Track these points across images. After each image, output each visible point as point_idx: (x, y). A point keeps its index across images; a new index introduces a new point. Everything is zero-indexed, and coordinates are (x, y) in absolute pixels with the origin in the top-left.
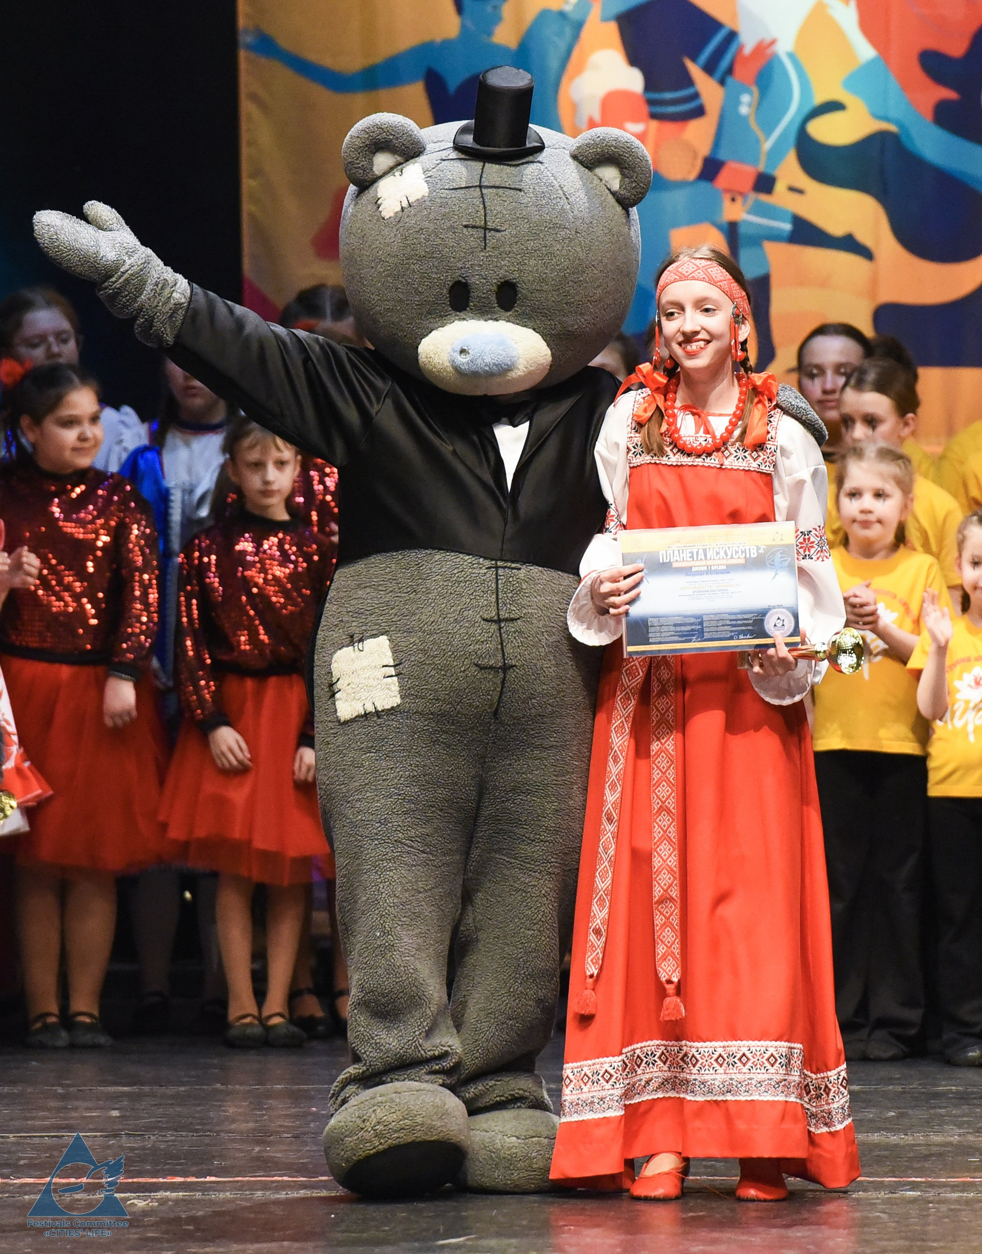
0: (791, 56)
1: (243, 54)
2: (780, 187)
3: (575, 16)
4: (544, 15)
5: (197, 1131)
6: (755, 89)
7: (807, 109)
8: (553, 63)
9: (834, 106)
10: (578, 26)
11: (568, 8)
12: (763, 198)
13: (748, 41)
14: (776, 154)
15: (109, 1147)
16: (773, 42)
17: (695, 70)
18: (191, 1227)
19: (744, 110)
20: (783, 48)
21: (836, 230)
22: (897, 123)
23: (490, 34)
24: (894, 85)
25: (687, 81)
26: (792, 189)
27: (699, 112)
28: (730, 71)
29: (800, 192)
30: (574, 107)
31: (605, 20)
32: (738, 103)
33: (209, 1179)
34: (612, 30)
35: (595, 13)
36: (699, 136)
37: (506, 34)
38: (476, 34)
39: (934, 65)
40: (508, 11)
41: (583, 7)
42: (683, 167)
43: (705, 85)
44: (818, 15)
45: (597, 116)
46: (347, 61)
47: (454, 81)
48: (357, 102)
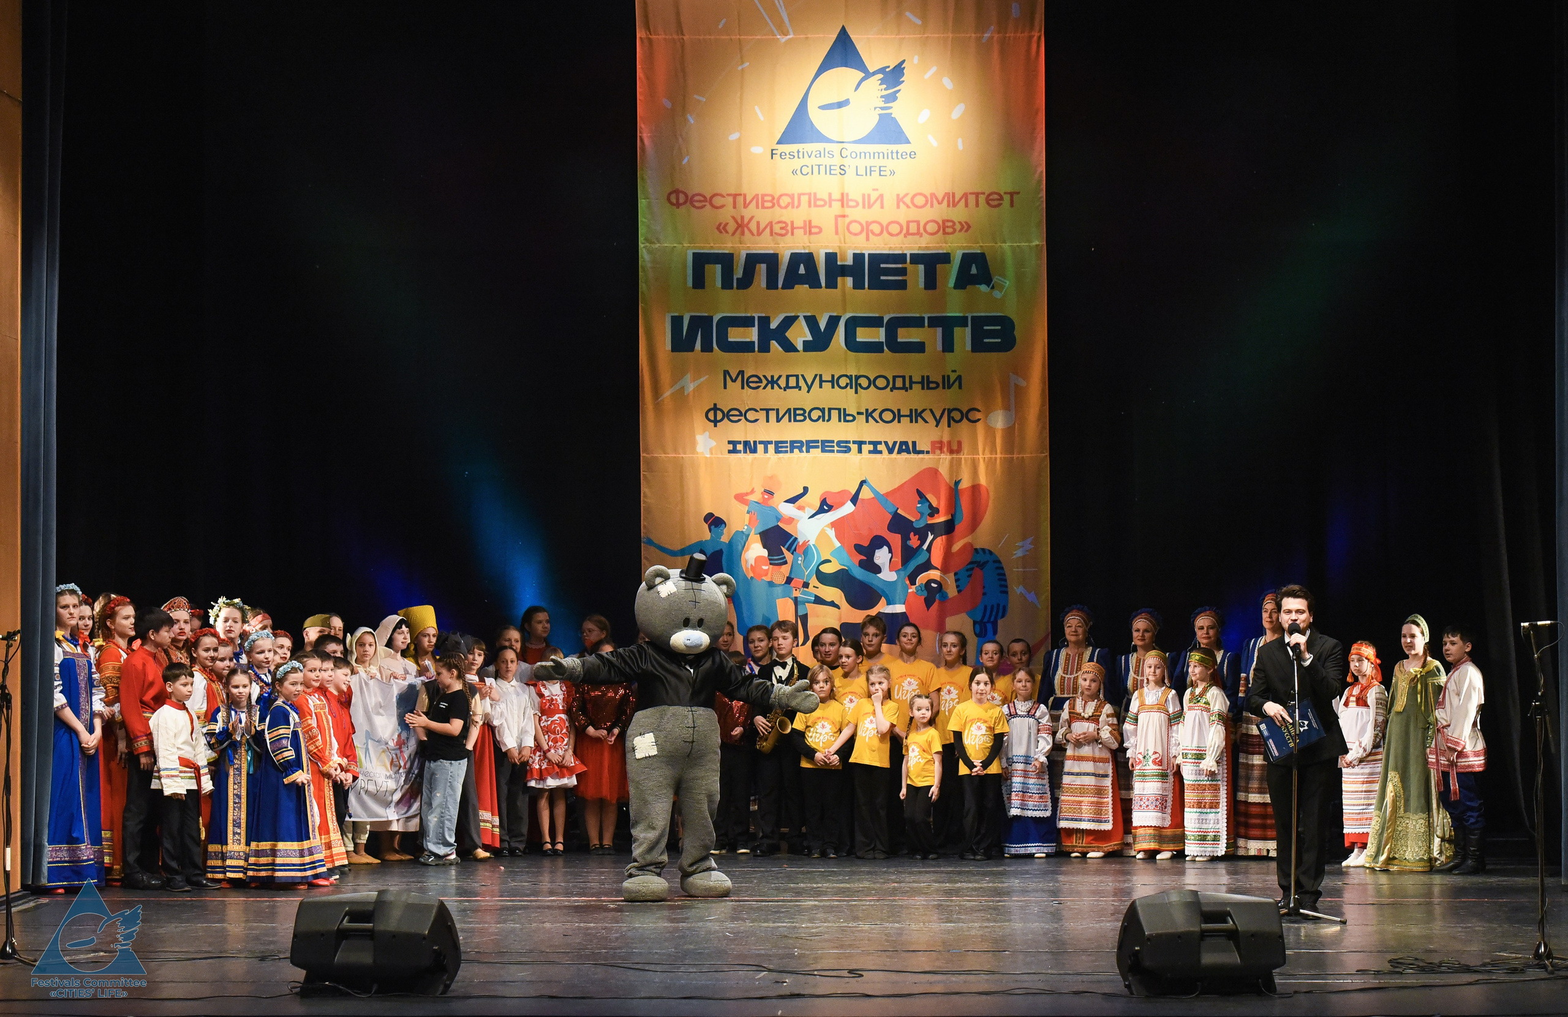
0: (814, 545)
2: (811, 586)
3: (747, 533)
4: (737, 531)
6: (803, 555)
7: (819, 562)
8: (740, 547)
9: (828, 561)
10: (748, 536)
11: (744, 529)
12: (806, 589)
13: (801, 541)
14: (809, 576)
15: (601, 888)
16: (808, 541)
17: (784, 549)
19: (799, 562)
20: (811, 543)
21: (829, 600)
22: (847, 567)
23: (720, 538)
24: (845, 554)
25: (782, 553)
27: (786, 563)
28: (795, 550)
30: (746, 561)
32: (797, 560)
35: (753, 531)
36: (785, 570)
37: (725, 539)
38: (715, 539)
39: (858, 548)
40: (725, 531)
41: (749, 530)
42: (780, 580)
43: (787, 554)
44: (823, 533)
45: (753, 564)
46: (675, 547)
47: (709, 553)
48: (680, 559)
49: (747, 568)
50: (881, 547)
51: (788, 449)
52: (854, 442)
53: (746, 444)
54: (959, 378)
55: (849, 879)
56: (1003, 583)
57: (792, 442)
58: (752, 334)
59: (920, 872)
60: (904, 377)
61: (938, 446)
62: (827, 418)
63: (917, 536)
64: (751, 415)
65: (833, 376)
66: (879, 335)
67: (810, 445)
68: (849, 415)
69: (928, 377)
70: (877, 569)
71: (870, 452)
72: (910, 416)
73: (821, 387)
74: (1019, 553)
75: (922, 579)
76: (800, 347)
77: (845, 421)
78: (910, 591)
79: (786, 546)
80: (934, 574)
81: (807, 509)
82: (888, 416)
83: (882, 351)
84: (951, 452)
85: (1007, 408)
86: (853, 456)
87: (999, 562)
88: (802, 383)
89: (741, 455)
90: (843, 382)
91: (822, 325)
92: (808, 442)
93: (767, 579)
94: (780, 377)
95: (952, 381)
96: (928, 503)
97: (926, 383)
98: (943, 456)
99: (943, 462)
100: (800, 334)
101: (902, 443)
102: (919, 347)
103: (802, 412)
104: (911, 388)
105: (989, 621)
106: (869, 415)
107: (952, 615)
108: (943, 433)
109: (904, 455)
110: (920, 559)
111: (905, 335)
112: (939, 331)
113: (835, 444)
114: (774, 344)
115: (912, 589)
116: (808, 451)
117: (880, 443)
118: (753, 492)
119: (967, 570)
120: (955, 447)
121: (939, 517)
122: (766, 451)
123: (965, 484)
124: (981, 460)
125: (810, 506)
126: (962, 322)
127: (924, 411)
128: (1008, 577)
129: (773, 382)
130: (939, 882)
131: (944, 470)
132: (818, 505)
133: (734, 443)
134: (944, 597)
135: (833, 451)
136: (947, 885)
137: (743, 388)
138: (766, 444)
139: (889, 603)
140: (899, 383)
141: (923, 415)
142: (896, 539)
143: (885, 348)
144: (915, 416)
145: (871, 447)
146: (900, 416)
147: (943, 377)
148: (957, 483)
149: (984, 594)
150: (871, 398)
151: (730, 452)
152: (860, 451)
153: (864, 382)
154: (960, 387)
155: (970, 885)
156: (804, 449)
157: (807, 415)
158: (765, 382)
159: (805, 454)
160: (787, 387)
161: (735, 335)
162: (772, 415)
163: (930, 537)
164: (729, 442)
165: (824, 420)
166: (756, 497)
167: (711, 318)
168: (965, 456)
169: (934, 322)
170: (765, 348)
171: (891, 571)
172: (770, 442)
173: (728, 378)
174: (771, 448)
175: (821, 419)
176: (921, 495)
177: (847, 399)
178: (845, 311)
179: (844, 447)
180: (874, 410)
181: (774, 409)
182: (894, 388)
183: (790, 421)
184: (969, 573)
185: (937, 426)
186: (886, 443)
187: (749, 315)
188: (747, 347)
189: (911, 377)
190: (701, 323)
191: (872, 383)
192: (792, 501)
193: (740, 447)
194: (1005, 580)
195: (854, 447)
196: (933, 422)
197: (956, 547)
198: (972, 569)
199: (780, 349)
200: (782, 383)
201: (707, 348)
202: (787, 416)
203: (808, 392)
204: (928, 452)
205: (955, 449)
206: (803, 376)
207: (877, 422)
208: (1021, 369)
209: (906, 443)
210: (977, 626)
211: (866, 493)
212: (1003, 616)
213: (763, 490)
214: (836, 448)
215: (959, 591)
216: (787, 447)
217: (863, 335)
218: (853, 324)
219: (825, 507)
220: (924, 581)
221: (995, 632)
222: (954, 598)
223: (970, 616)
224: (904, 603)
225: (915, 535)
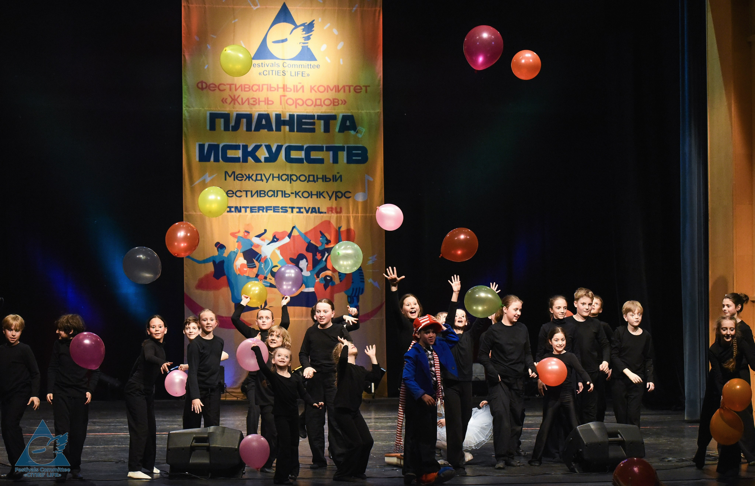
0: (269, 258)
2: (268, 278)
4: (231, 252)
6: (264, 264)
7: (272, 266)
8: (233, 259)
9: (276, 266)
10: (237, 254)
11: (235, 251)
12: (265, 280)
13: (263, 256)
14: (267, 273)
17: (255, 260)
19: (262, 267)
20: (268, 257)
23: (223, 255)
24: (285, 263)
25: (254, 262)
26: (270, 279)
27: (255, 267)
28: (260, 261)
29: (271, 279)
30: (236, 266)
32: (261, 266)
35: (239, 251)
36: (255, 270)
37: (225, 255)
38: (221, 255)
39: (292, 260)
40: (226, 251)
41: (238, 250)
42: (253, 275)
43: (256, 263)
44: (274, 252)
45: (240, 268)
46: (201, 259)
47: (217, 262)
48: (203, 265)
49: (236, 270)
50: (302, 259)
51: (257, 211)
52: (289, 207)
53: (236, 208)
54: (341, 176)
56: (362, 277)
57: (259, 207)
58: (239, 154)
60: (314, 176)
61: (330, 210)
62: (276, 195)
64: (238, 194)
65: (279, 175)
66: (302, 155)
67: (268, 209)
68: (287, 194)
69: (325, 176)
70: (301, 270)
71: (297, 212)
72: (317, 195)
73: (273, 180)
74: (370, 262)
76: (263, 160)
77: (285, 197)
78: (317, 281)
79: (256, 258)
80: (329, 273)
81: (266, 240)
82: (306, 195)
83: (303, 163)
84: (337, 213)
85: (364, 191)
86: (289, 215)
88: (263, 178)
89: (234, 214)
90: (284, 177)
91: (274, 149)
92: (267, 207)
93: (246, 275)
94: (253, 175)
95: (337, 178)
96: (325, 238)
97: (325, 179)
98: (333, 215)
99: (333, 217)
100: (262, 154)
101: (313, 208)
102: (321, 161)
103: (263, 192)
104: (317, 181)
105: (355, 296)
106: (297, 194)
107: (337, 292)
108: (333, 203)
109: (314, 214)
110: (321, 265)
111: (314, 155)
112: (331, 153)
113: (280, 208)
114: (250, 158)
115: (317, 280)
116: (267, 212)
117: (302, 208)
118: (239, 232)
120: (339, 210)
121: (331, 245)
122: (246, 211)
123: (344, 228)
124: (351, 217)
125: (268, 239)
126: (342, 149)
127: (323, 192)
129: (249, 177)
131: (333, 222)
132: (271, 238)
133: (230, 208)
134: (333, 284)
135: (279, 212)
137: (234, 180)
138: (246, 208)
139: (306, 287)
140: (311, 178)
141: (323, 194)
142: (310, 256)
143: (305, 161)
144: (319, 195)
145: (298, 210)
146: (312, 195)
147: (333, 176)
148: (340, 228)
150: (298, 186)
151: (228, 212)
152: (292, 212)
153: (294, 178)
154: (341, 181)
156: (265, 210)
157: (266, 194)
158: (245, 177)
159: (265, 213)
160: (256, 180)
161: (231, 154)
162: (249, 194)
163: (326, 255)
164: (228, 207)
165: (274, 196)
166: (241, 234)
167: (218, 145)
168: (344, 215)
169: (329, 149)
170: (245, 160)
171: (307, 271)
172: (248, 207)
173: (227, 176)
174: (248, 210)
175: (273, 196)
176: (322, 234)
177: (286, 186)
178: (285, 143)
179: (284, 210)
180: (299, 192)
181: (249, 191)
182: (309, 181)
183: (258, 197)
185: (330, 200)
186: (305, 208)
187: (237, 144)
188: (236, 160)
189: (317, 176)
190: (214, 148)
191: (298, 178)
192: (259, 236)
193: (233, 209)
194: (363, 276)
195: (290, 210)
196: (328, 198)
199: (253, 161)
200: (254, 177)
201: (216, 160)
202: (256, 194)
203: (267, 182)
204: (325, 213)
205: (339, 211)
206: (264, 174)
207: (301, 197)
208: (371, 172)
209: (315, 208)
210: (349, 299)
211: (295, 233)
212: (362, 293)
213: (244, 231)
214: (280, 210)
215: (341, 281)
216: (256, 210)
217: (294, 154)
218: (289, 149)
219: (275, 240)
220: (323, 277)
221: (358, 301)
222: (338, 285)
223: (346, 293)
224: (314, 287)
225: (319, 254)
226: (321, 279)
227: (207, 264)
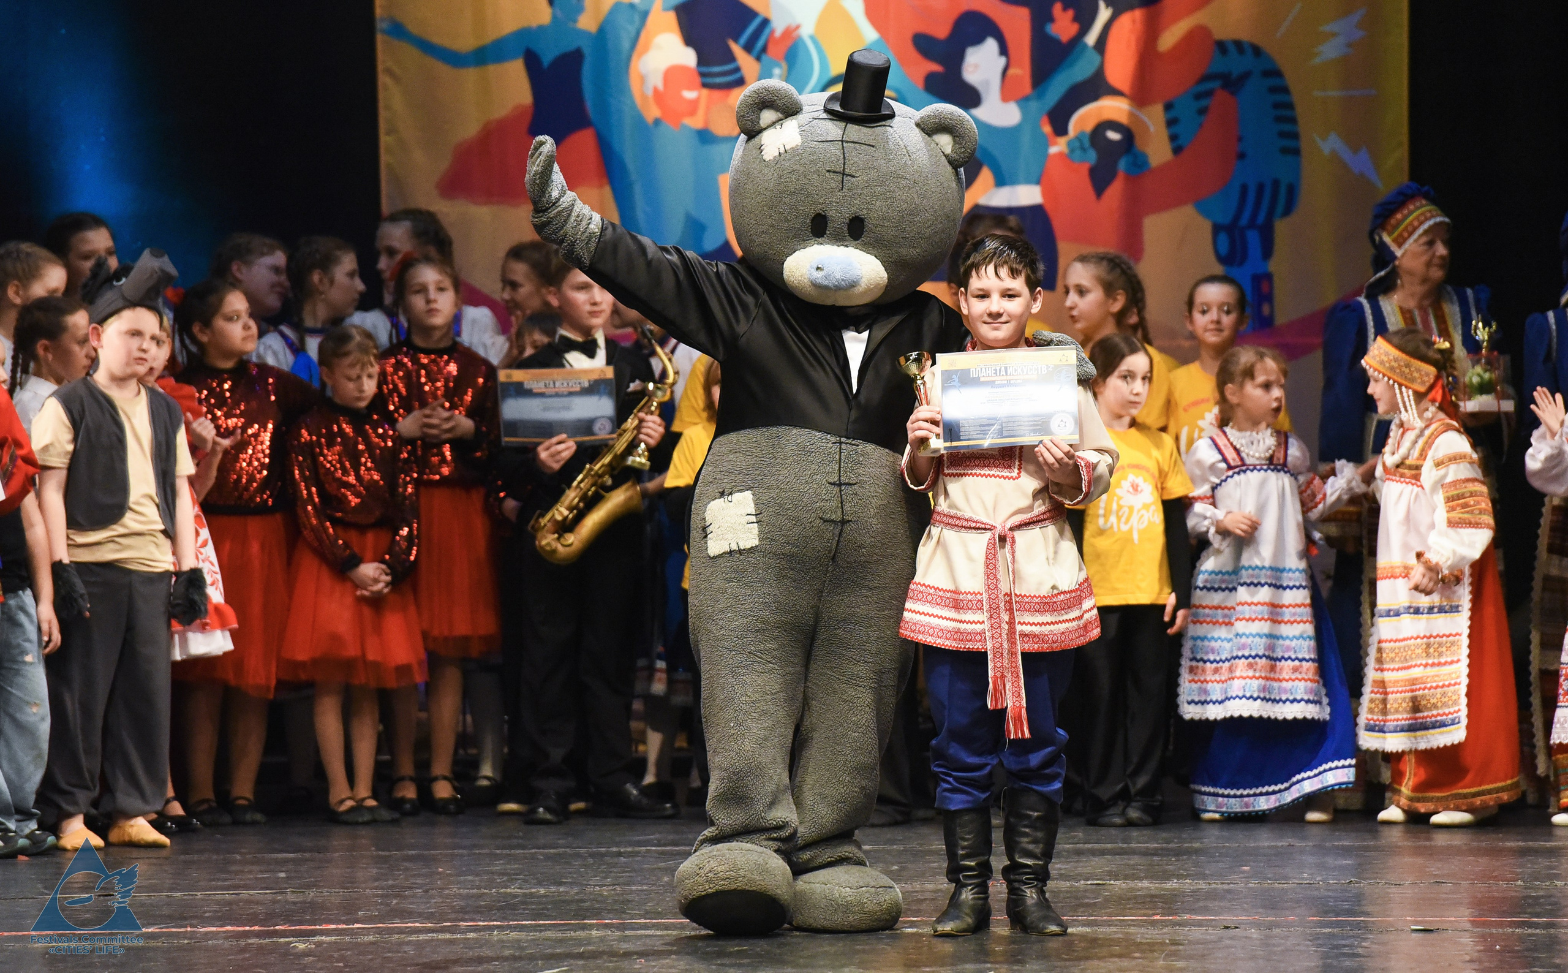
0: (812, 38)
1: (380, 38)
3: (642, 7)
5: (347, 888)
6: (784, 65)
7: (825, 79)
8: (626, 44)
10: (645, 15)
13: (778, 26)
15: (278, 901)
16: (798, 27)
17: (737, 49)
18: (341, 964)
20: (806, 31)
23: (575, 21)
25: (731, 58)
27: (741, 82)
28: (764, 49)
30: (643, 79)
31: (666, 9)
32: (771, 74)
33: (356, 926)
34: (671, 17)
37: (587, 22)
38: (563, 22)
39: (924, 44)
40: (588, 2)
41: (649, 1)
43: (745, 61)
44: (833, 8)
45: (660, 86)
46: (466, 43)
47: (547, 58)
48: (470, 75)
49: (644, 97)
50: (978, 40)
55: (902, 869)
56: (1287, 127)
59: (1079, 853)
63: (1070, 13)
70: (969, 98)
74: (1330, 51)
75: (1084, 118)
78: (1053, 150)
79: (744, 38)
80: (1113, 108)
87: (1276, 73)
93: (696, 122)
105: (1252, 224)
107: (1157, 208)
110: (1079, 71)
115: (1058, 147)
119: (1198, 96)
128: (1300, 111)
130: (1126, 878)
134: (1139, 163)
136: (1145, 884)
139: (1001, 181)
142: (1017, 21)
149: (1242, 156)
155: (1202, 885)
163: (1104, 13)
171: (1005, 98)
184: (1204, 103)
194: (1293, 120)
197: (1169, 39)
198: (1209, 94)
210: (1223, 238)
212: (1288, 211)
215: (1177, 150)
220: (1089, 127)
221: (1267, 251)
222: (1164, 168)
223: (1203, 209)
224: (1038, 182)
225: (1065, 9)
226: (1078, 138)
227: (492, 69)
